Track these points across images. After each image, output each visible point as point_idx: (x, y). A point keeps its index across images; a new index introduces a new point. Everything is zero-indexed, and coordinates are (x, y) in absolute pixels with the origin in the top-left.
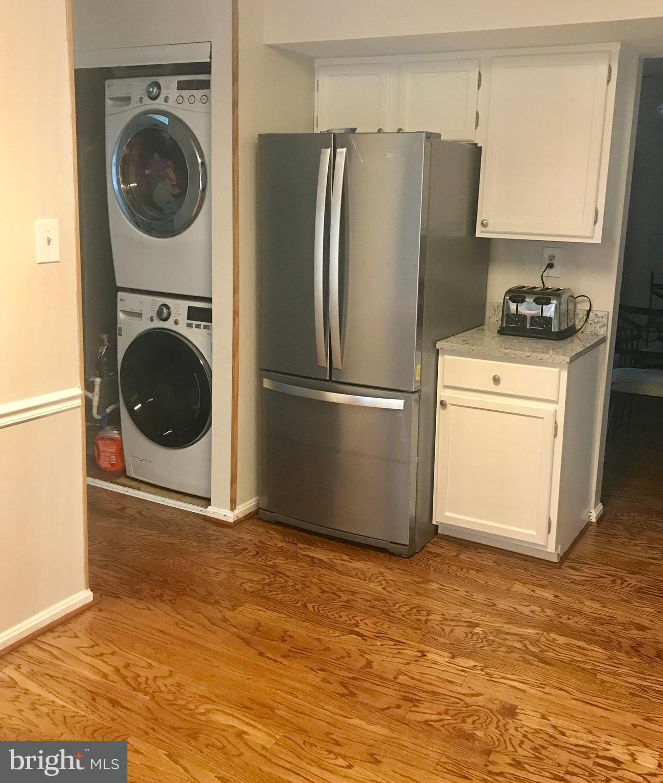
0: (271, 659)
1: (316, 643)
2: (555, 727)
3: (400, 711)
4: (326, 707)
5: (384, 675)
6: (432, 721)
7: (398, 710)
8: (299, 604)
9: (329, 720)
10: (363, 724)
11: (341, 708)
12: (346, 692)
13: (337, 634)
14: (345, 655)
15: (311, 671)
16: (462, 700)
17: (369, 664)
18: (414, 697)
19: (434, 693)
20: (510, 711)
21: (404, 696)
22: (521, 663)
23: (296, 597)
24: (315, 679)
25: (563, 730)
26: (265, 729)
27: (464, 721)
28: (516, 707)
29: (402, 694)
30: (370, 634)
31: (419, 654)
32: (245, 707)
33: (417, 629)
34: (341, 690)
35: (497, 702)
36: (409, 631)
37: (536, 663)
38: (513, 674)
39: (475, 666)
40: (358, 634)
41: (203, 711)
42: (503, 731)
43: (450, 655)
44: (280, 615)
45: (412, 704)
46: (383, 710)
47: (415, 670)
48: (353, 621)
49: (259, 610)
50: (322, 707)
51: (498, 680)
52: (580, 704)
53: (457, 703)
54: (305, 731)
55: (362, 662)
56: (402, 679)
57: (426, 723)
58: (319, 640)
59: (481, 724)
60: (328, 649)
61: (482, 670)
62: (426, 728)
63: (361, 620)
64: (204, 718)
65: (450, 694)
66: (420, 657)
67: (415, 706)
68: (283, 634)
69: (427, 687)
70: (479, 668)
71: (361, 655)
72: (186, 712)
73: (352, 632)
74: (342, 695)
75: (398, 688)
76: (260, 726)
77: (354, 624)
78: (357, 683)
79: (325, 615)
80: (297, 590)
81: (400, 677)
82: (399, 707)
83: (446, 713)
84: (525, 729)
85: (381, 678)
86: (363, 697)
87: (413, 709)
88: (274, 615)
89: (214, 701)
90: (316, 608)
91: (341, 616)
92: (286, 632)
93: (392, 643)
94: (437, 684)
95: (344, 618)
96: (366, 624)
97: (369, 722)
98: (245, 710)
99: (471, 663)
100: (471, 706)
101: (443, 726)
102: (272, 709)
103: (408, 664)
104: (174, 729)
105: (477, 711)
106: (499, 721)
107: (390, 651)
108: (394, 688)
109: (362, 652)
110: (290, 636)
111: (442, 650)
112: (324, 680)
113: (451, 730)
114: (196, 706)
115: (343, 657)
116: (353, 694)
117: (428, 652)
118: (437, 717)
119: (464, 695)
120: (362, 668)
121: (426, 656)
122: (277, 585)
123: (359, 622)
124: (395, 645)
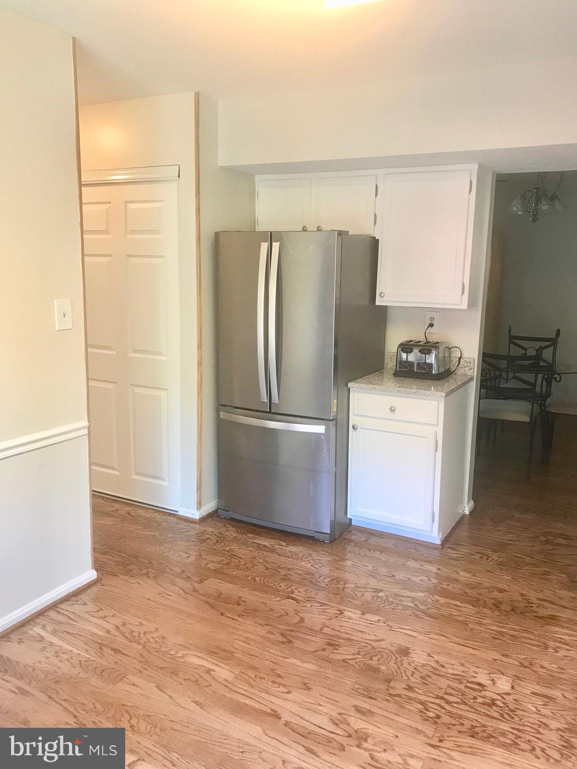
0: (229, 617)
1: (263, 606)
2: (437, 662)
3: (326, 653)
4: (271, 651)
5: (313, 627)
6: (347, 660)
7: (324, 652)
8: (250, 578)
9: (273, 660)
10: (298, 663)
11: (282, 651)
12: (285, 640)
13: (278, 599)
14: (284, 614)
15: (260, 626)
16: (370, 644)
17: (302, 620)
18: (336, 643)
19: (349, 640)
20: (405, 652)
21: (328, 642)
22: (414, 617)
23: (248, 573)
24: (262, 631)
25: (444, 664)
26: (227, 667)
27: (371, 659)
28: (409, 648)
29: (327, 641)
30: (302, 599)
31: (339, 612)
32: (212, 652)
33: (336, 594)
34: (281, 639)
35: (395, 645)
36: (331, 595)
37: (425, 617)
38: (407, 626)
39: (379, 620)
40: (293, 599)
41: (181, 655)
42: (399, 665)
43: (361, 613)
44: (236, 586)
45: (334, 648)
46: (312, 652)
47: (335, 623)
48: (290, 590)
49: (220, 583)
50: (268, 651)
51: (396, 630)
52: (456, 645)
53: (366, 646)
54: (256, 668)
55: (297, 619)
56: (325, 630)
57: (344, 661)
58: (263, 603)
59: (384, 661)
60: (272, 610)
61: (384, 623)
62: (344, 664)
63: (296, 589)
64: (182, 660)
65: (360, 640)
66: (339, 614)
67: (336, 649)
68: (238, 600)
69: (344, 636)
70: (383, 621)
71: (296, 614)
72: (169, 656)
73: (289, 597)
74: (283, 643)
75: (323, 637)
76: (223, 665)
77: (291, 591)
78: (293, 634)
79: (269, 585)
80: (247, 568)
81: (325, 629)
82: (324, 650)
83: (359, 654)
84: (416, 663)
85: (311, 629)
86: (297, 643)
87: (334, 651)
88: (231, 586)
89: (188, 648)
90: (262, 580)
91: (280, 586)
92: (240, 598)
93: (318, 605)
94: (351, 633)
95: (283, 587)
96: (299, 591)
97: (302, 661)
98: (212, 654)
99: (376, 618)
100: (377, 648)
101: (356, 663)
102: (232, 653)
103: (330, 619)
104: (161, 668)
105: (380, 652)
106: (396, 658)
107: (317, 610)
108: (320, 636)
109: (297, 612)
110: (244, 601)
111: (356, 609)
112: (269, 632)
113: (362, 665)
114: (176, 652)
115: (282, 615)
116: (290, 642)
117: (344, 610)
118: (351, 657)
119: (371, 640)
120: (296, 623)
121: (343, 613)
122: (233, 565)
123: (294, 590)
124: (321, 606)
